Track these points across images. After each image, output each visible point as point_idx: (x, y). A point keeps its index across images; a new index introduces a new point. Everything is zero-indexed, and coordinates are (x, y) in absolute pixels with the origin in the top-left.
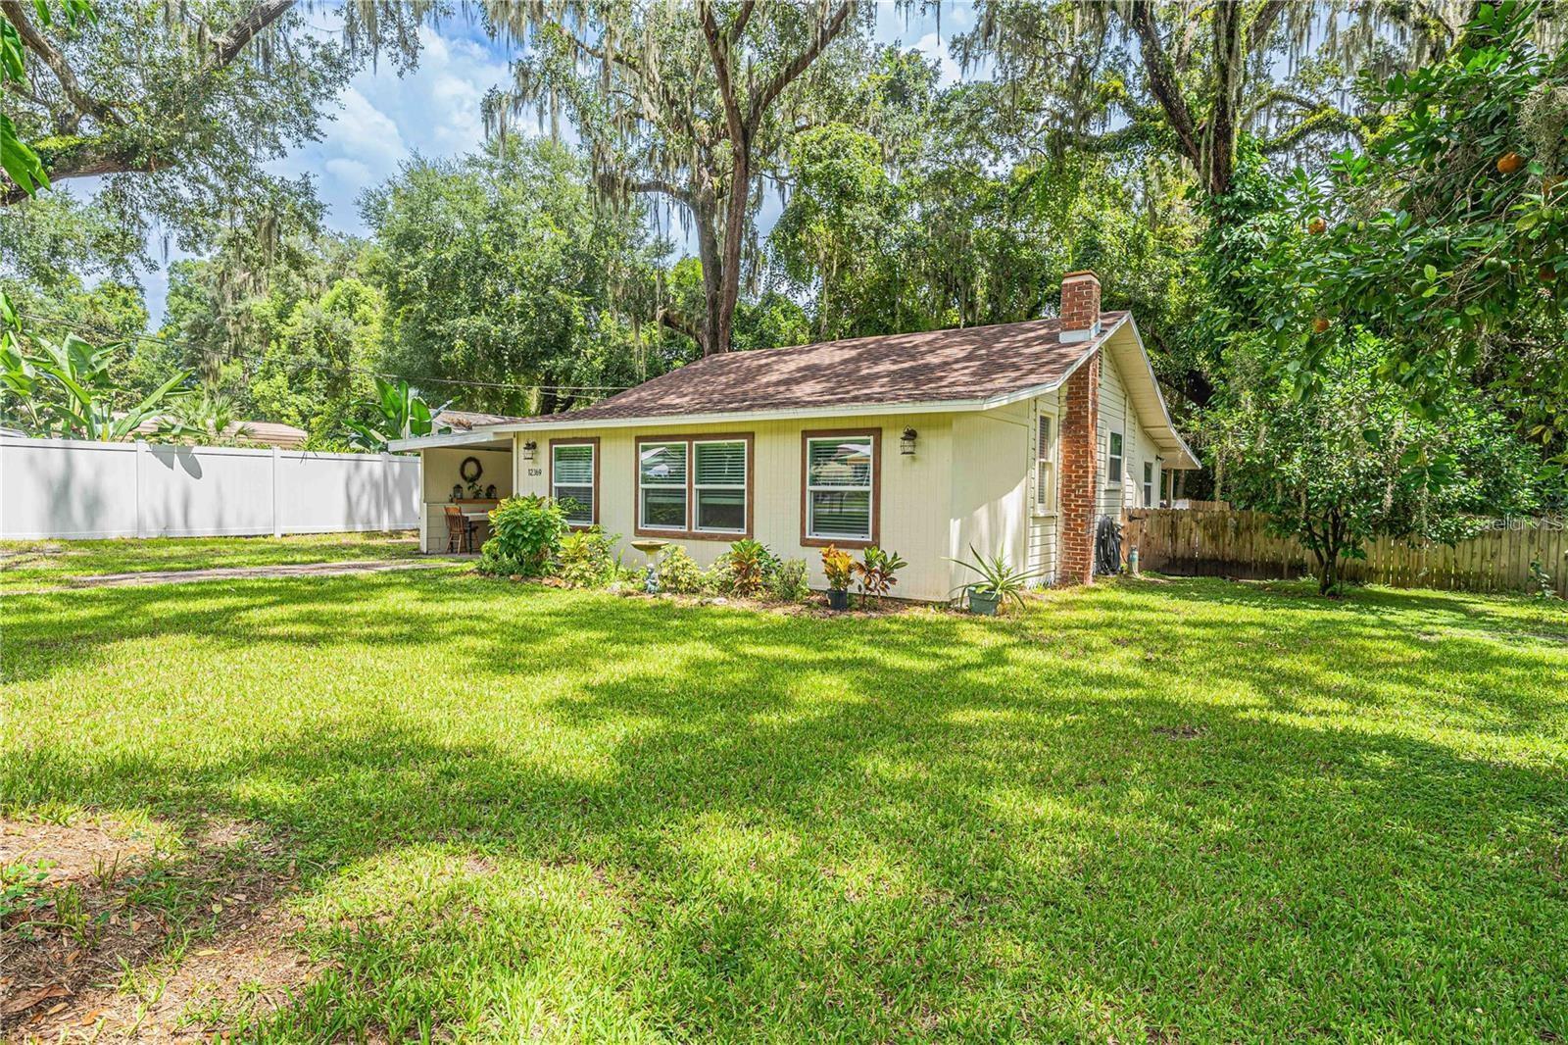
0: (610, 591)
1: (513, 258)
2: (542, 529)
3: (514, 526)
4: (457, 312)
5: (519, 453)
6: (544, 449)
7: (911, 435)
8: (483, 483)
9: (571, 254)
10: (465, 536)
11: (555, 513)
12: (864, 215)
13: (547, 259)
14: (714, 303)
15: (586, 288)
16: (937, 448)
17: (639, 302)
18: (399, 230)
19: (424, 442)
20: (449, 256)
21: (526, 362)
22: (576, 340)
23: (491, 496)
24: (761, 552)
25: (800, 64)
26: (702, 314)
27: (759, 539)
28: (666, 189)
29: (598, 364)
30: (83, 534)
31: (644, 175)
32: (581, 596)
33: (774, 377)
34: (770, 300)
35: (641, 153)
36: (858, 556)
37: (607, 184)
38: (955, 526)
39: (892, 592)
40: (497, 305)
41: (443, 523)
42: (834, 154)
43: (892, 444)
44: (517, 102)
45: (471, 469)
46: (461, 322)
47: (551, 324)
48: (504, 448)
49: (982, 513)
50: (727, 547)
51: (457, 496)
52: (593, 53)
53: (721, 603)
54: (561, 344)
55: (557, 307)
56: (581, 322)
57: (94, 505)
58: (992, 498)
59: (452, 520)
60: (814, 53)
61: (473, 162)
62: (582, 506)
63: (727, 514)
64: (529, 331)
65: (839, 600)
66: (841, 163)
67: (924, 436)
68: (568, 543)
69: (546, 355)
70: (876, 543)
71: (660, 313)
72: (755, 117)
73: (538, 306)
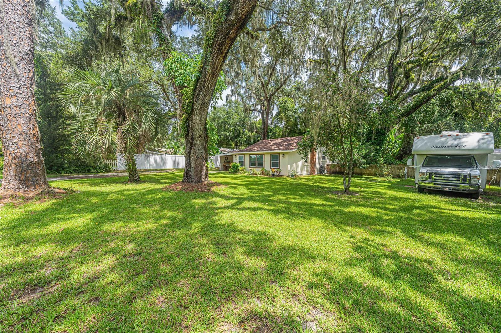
0: (246, 174)
1: (230, 121)
2: (237, 166)
3: (234, 166)
4: (222, 131)
5: (234, 156)
6: (237, 156)
7: (283, 154)
8: (228, 160)
9: (240, 120)
10: (226, 168)
11: (239, 164)
12: (290, 113)
13: (236, 121)
14: (264, 129)
15: (243, 126)
16: (287, 156)
17: (252, 129)
18: (212, 118)
19: (221, 155)
20: (220, 122)
21: (233, 139)
22: (241, 135)
23: (229, 162)
24: (265, 170)
25: (278, 89)
26: (262, 131)
27: (265, 168)
28: (256, 110)
29: (245, 139)
30: (177, 168)
31: (252, 108)
32: (242, 175)
33: (270, 145)
34: (276, 126)
35: (252, 105)
36: (276, 170)
37: (246, 110)
38: (289, 166)
39: (280, 174)
40: (228, 130)
41: (223, 166)
42: (285, 103)
43: (281, 155)
44: (231, 96)
45: (226, 158)
46: (222, 133)
47: (237, 132)
48: (232, 155)
49: (294, 165)
50: (260, 169)
51: (225, 162)
52: (244, 88)
53: (259, 176)
54: (239, 136)
55: (238, 130)
56: (242, 132)
57: (178, 164)
58: (296, 162)
59: (224, 166)
60: (280, 87)
61: (224, 105)
62: (242, 164)
63: (261, 165)
64: (233, 134)
65: (273, 175)
66: (286, 104)
67: (285, 155)
68: (240, 169)
69: (236, 138)
70: (279, 169)
71: (255, 131)
72: (271, 98)
73: (235, 130)
